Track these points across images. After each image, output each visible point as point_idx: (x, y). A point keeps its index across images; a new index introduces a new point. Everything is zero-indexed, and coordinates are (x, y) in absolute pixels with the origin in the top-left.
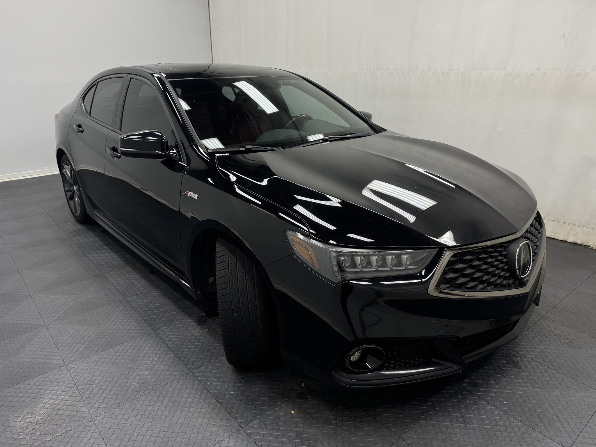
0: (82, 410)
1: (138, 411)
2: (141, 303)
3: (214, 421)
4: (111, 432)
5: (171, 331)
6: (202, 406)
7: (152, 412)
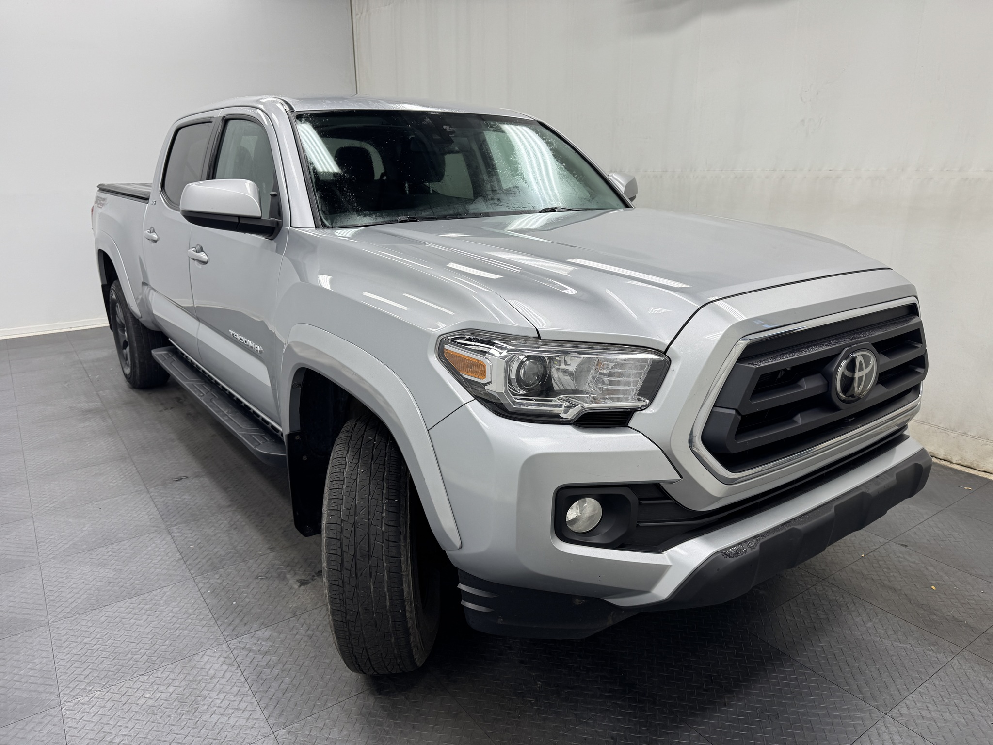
0: (39, 613)
1: (106, 618)
2: (166, 494)
3: (196, 633)
4: (64, 639)
5: (189, 530)
6: (189, 616)
7: (123, 620)
